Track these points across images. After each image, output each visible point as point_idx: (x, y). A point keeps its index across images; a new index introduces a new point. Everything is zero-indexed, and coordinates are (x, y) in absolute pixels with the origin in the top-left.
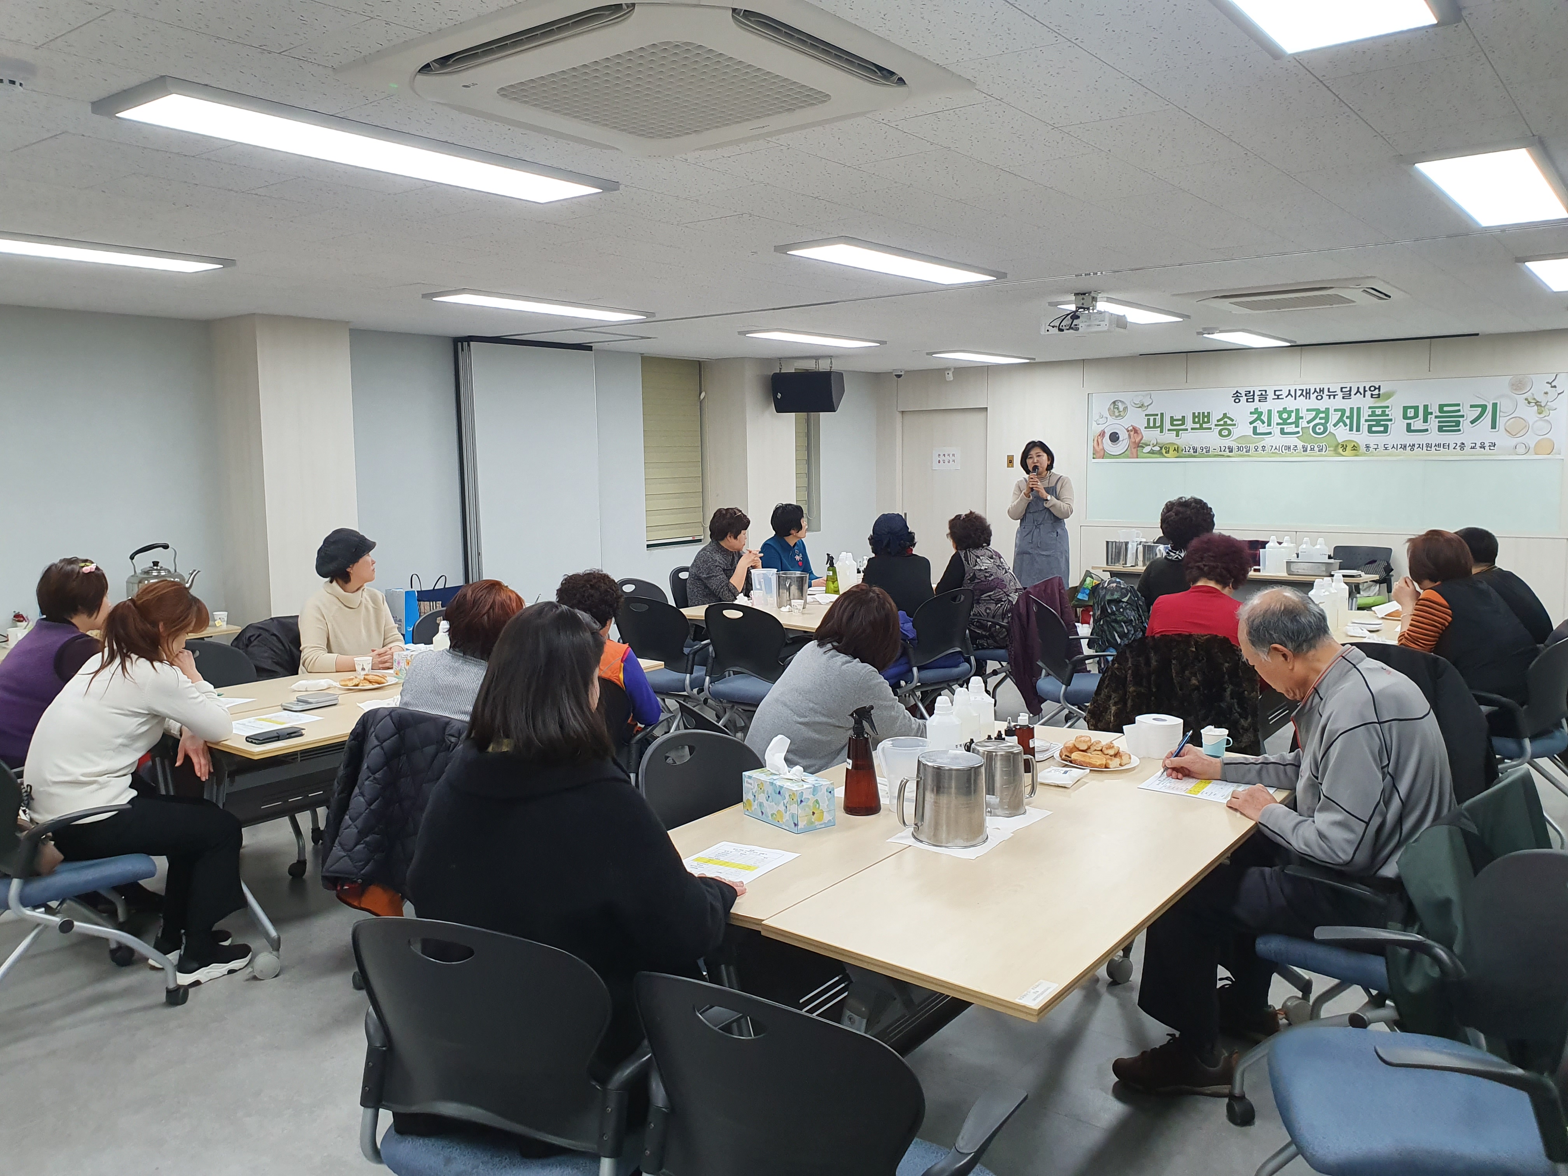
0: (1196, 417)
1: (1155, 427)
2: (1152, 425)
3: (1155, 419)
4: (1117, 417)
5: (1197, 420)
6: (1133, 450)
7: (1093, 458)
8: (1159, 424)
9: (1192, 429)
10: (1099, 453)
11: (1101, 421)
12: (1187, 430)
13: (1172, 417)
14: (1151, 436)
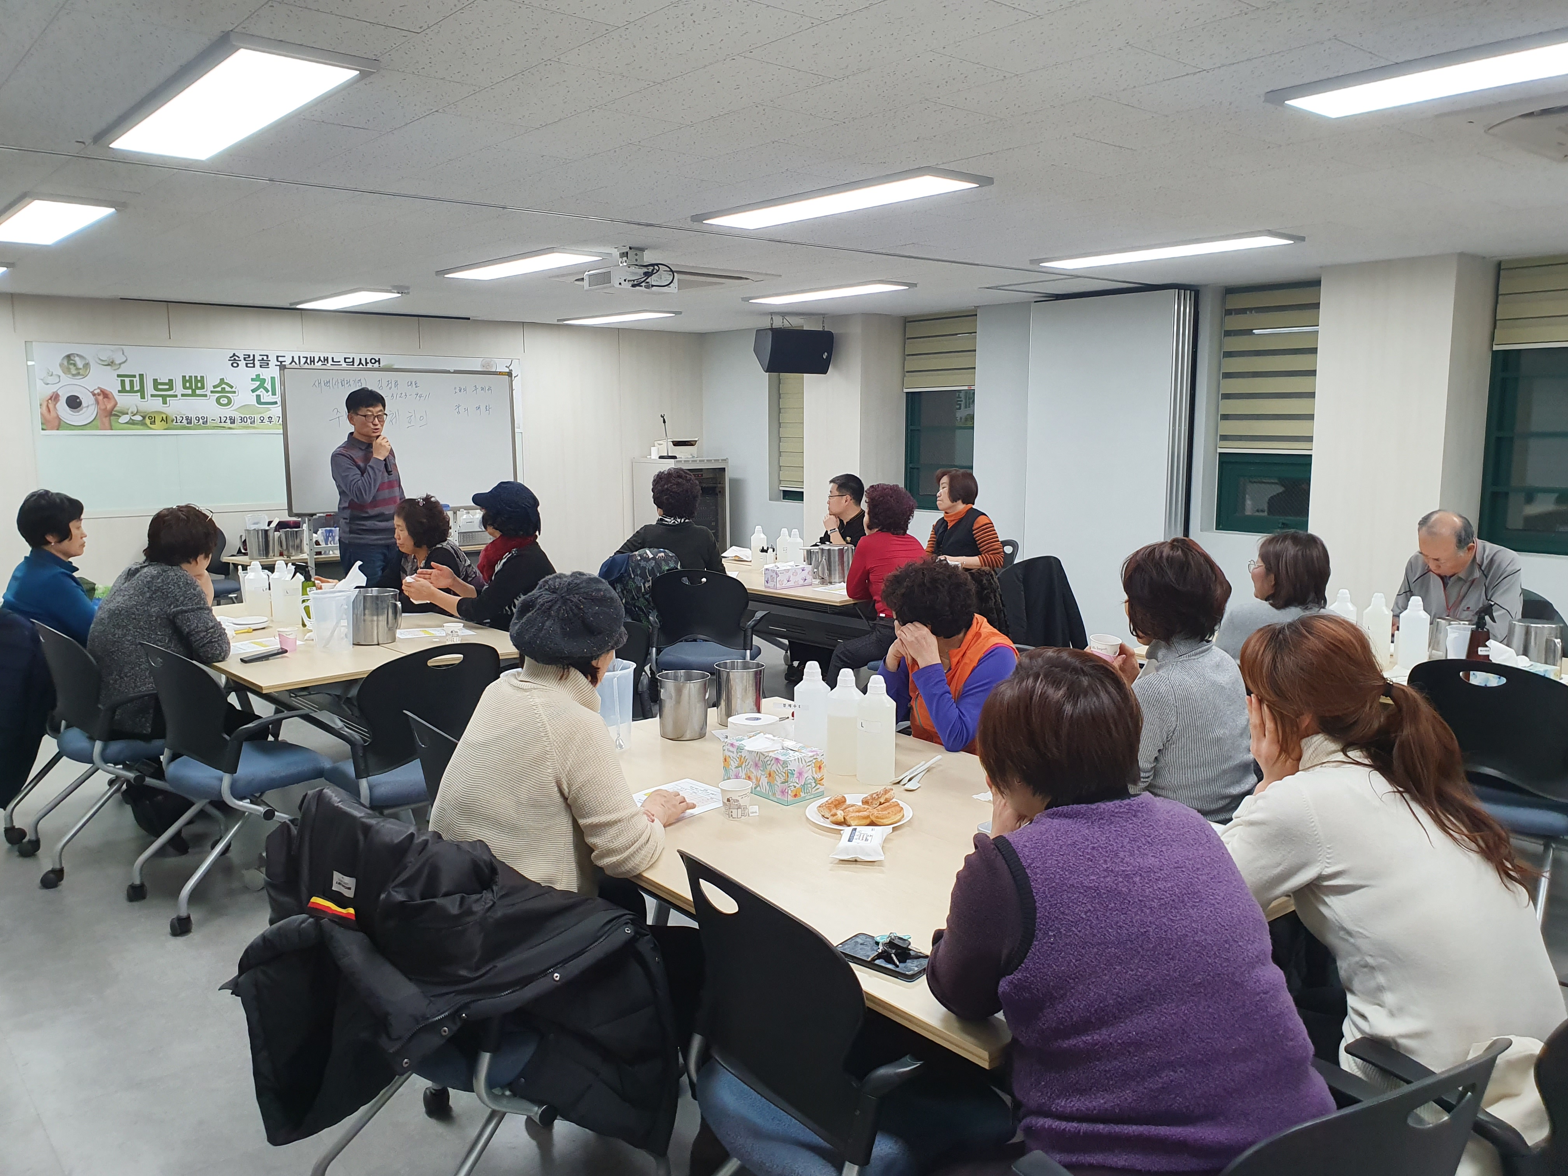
0: (187, 381)
1: (132, 391)
2: (128, 388)
3: (131, 382)
4: (74, 375)
5: (188, 385)
6: (104, 419)
7: (43, 429)
8: (138, 388)
9: (183, 395)
10: (52, 423)
11: (50, 380)
12: (176, 396)
13: (155, 381)
14: (127, 402)
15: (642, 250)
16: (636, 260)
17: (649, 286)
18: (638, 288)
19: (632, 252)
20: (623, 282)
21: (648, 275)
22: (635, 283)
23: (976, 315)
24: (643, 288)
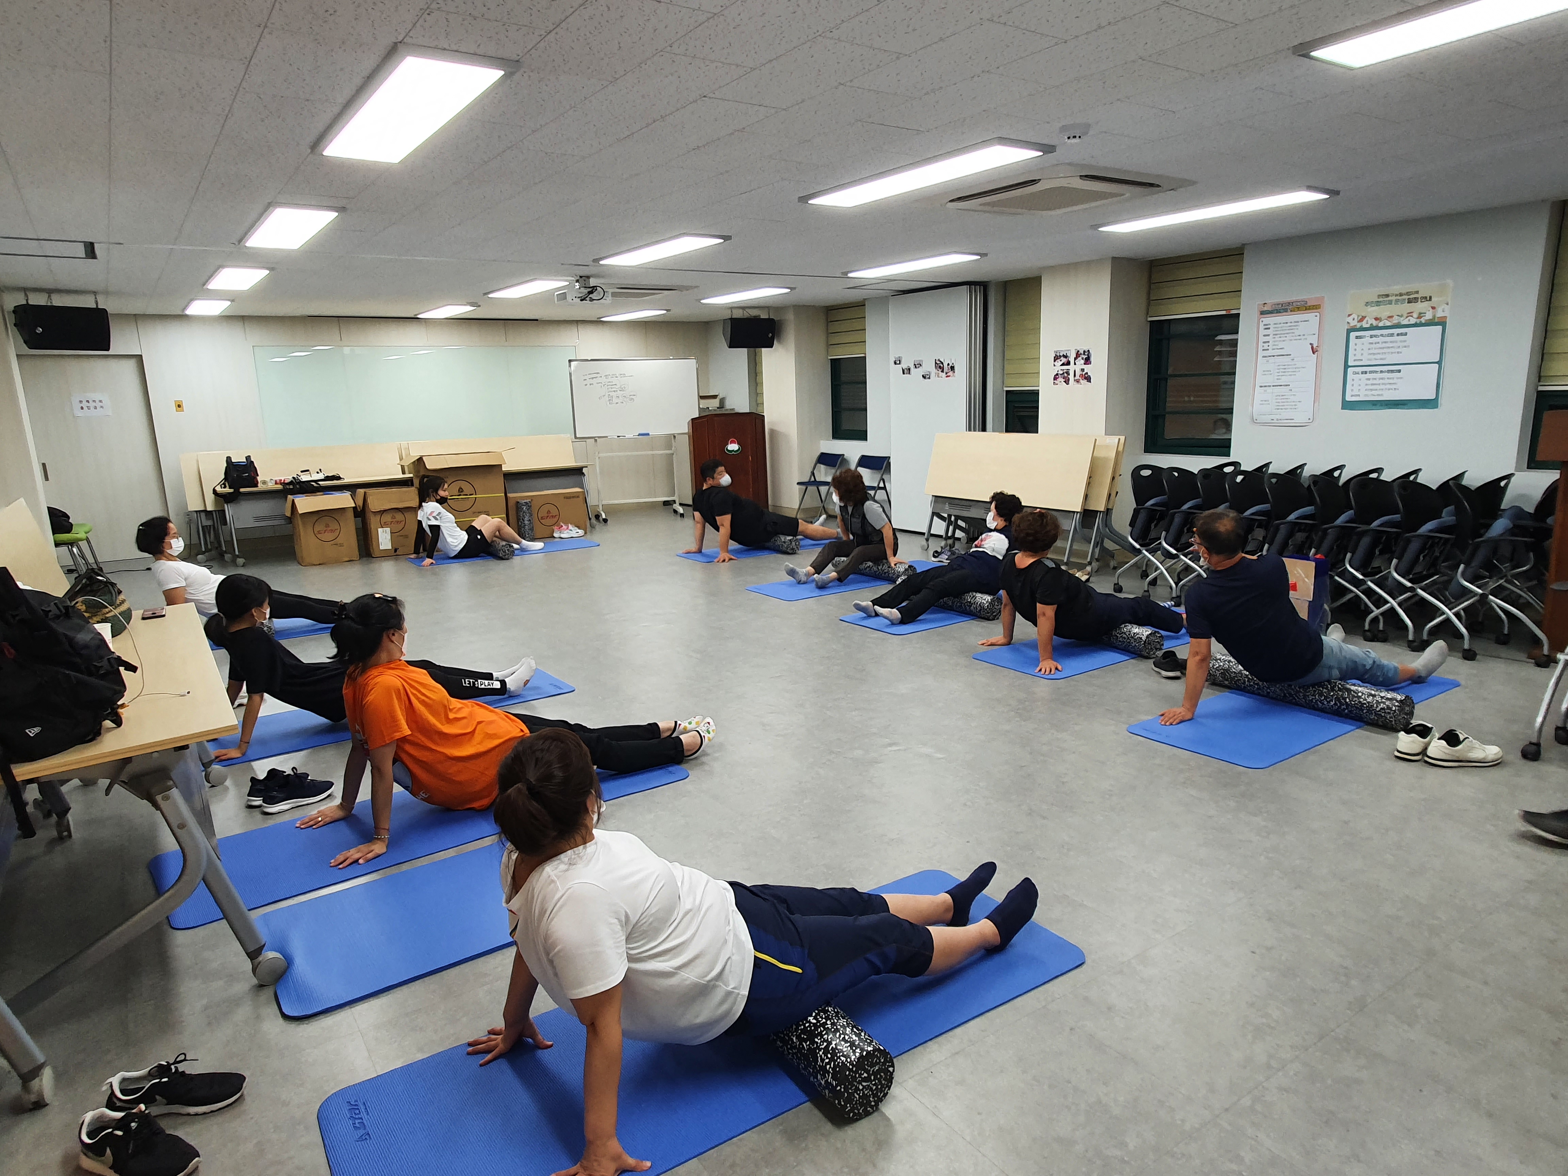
15: (588, 277)
16: (585, 284)
17: (592, 300)
18: (584, 301)
19: (583, 279)
20: (574, 299)
21: (591, 293)
22: (583, 298)
23: (864, 305)
24: (588, 302)
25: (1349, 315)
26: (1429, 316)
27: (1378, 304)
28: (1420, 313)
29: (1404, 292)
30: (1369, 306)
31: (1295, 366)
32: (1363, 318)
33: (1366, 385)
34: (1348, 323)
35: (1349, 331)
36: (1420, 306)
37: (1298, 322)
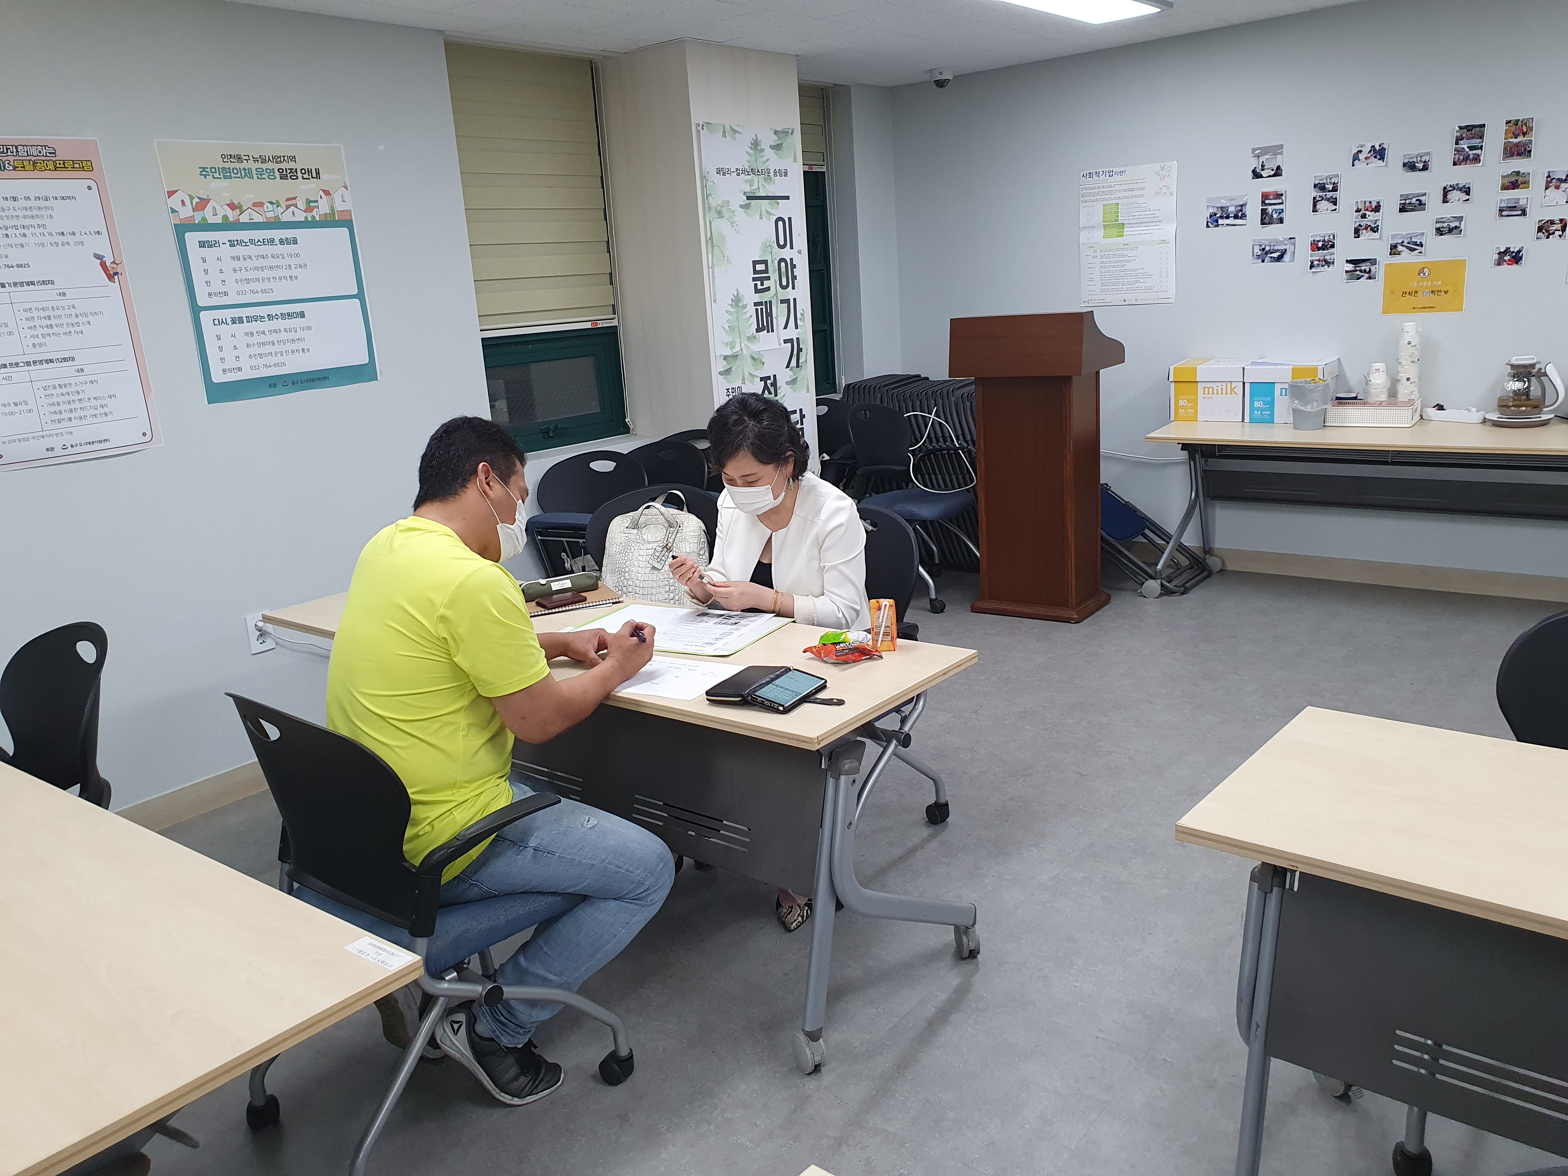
25: (171, 194)
26: (323, 207)
27: (227, 173)
28: (309, 202)
29: (269, 154)
30: (210, 178)
31: (73, 312)
32: (202, 204)
33: (248, 346)
34: (173, 211)
35: (181, 229)
36: (304, 188)
37: (46, 199)
